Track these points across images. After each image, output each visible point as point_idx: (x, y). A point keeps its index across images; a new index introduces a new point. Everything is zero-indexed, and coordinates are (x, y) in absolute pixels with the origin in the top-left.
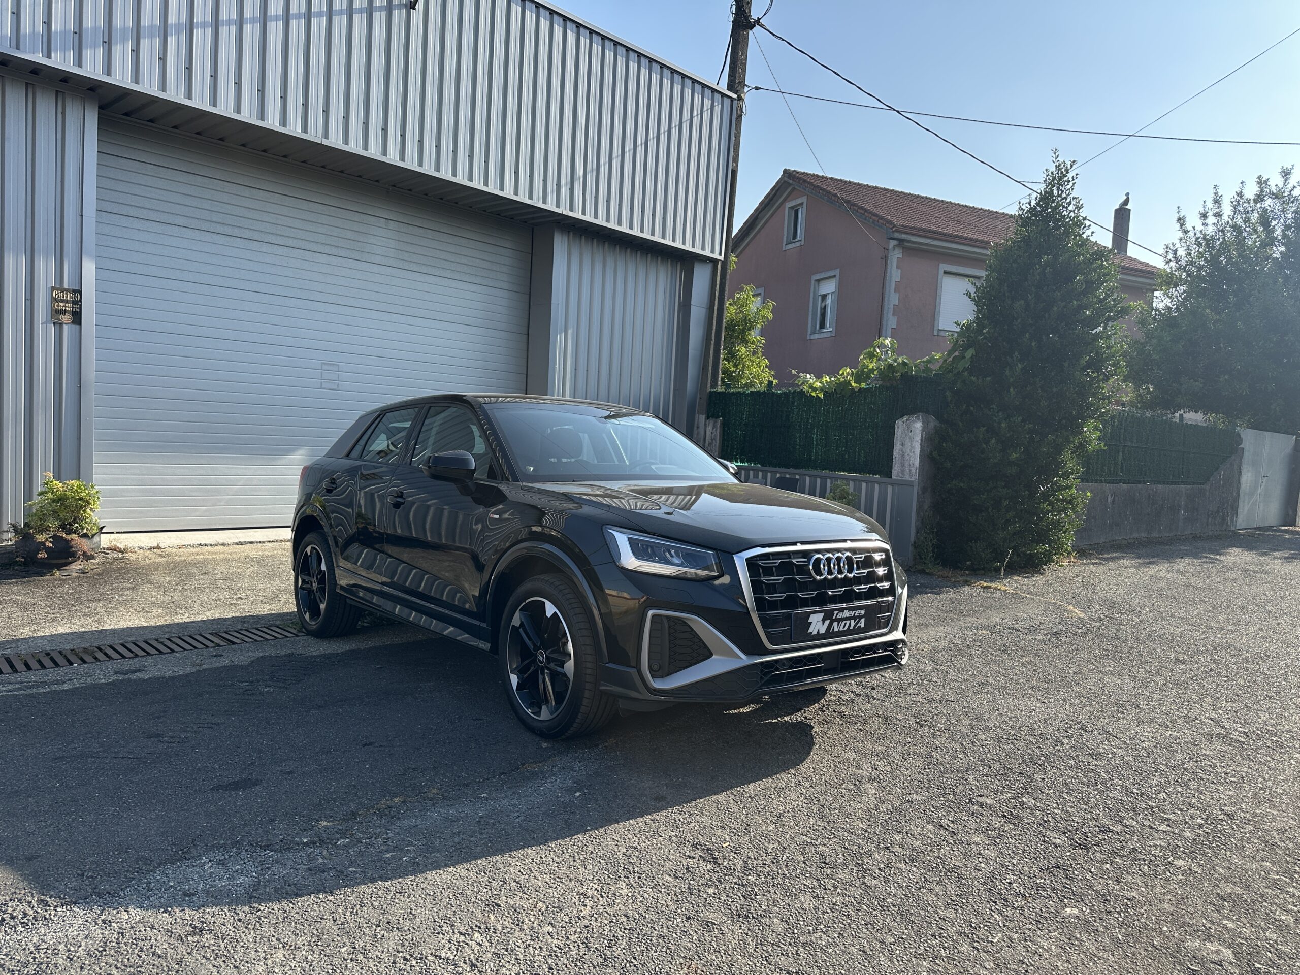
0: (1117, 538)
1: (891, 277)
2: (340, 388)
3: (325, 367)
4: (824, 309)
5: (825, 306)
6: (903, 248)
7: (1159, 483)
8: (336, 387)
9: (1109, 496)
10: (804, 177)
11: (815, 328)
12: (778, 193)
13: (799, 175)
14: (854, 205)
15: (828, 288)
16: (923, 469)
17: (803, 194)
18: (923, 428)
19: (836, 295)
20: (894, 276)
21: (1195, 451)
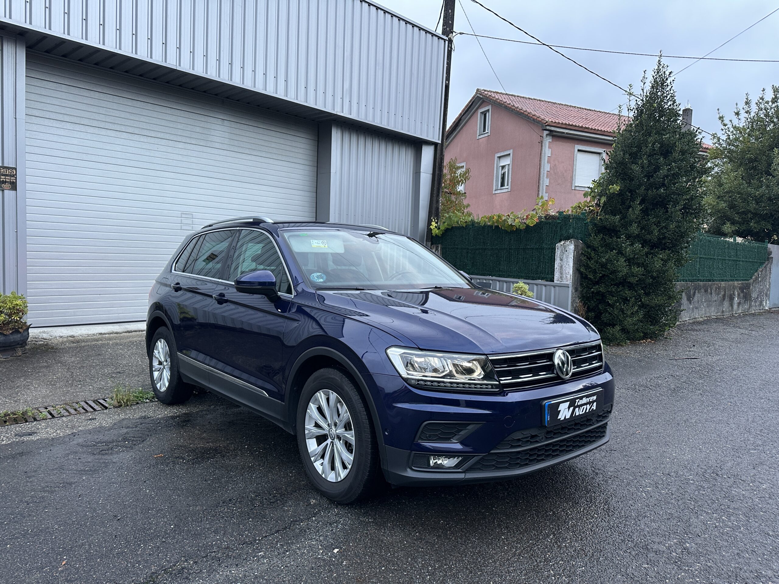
1: (545, 153)
2: (193, 230)
3: (183, 216)
4: (504, 175)
5: (504, 173)
6: (552, 136)
7: (723, 281)
8: (191, 228)
10: (489, 94)
11: (498, 187)
12: (474, 104)
13: (486, 92)
14: (521, 110)
15: (506, 162)
16: (575, 276)
17: (489, 104)
18: (575, 248)
19: (511, 166)
20: (547, 153)
21: (744, 260)
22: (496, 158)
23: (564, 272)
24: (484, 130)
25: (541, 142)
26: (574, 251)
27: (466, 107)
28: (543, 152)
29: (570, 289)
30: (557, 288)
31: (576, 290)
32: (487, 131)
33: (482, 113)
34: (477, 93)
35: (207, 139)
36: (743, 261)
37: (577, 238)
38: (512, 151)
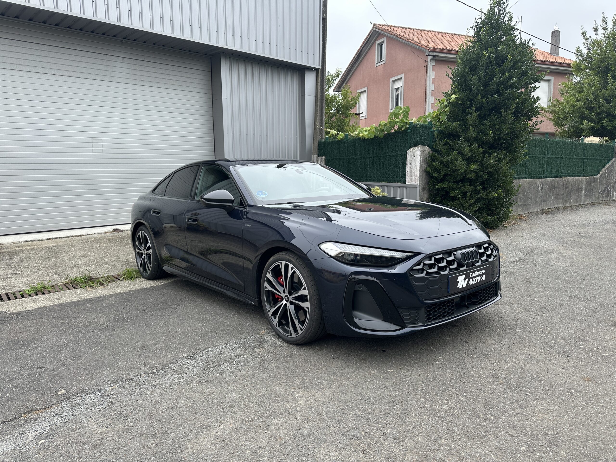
0: (544, 208)
1: (430, 76)
2: (104, 152)
3: (94, 141)
4: (398, 96)
5: (398, 94)
6: (436, 60)
7: (569, 176)
8: (101, 151)
9: (539, 186)
10: (384, 27)
11: (393, 106)
12: (371, 37)
13: (381, 27)
14: (409, 39)
15: (399, 84)
16: (422, 178)
17: (384, 36)
18: (421, 154)
19: (403, 88)
20: (431, 75)
21: (591, 157)
22: (391, 82)
23: (413, 175)
24: (381, 59)
25: (426, 67)
26: (421, 155)
27: (365, 40)
28: (428, 75)
29: (418, 189)
30: (408, 189)
31: (424, 189)
32: (383, 60)
33: (378, 44)
34: (373, 27)
35: (110, 75)
36: (590, 159)
37: (424, 145)
38: (403, 74)
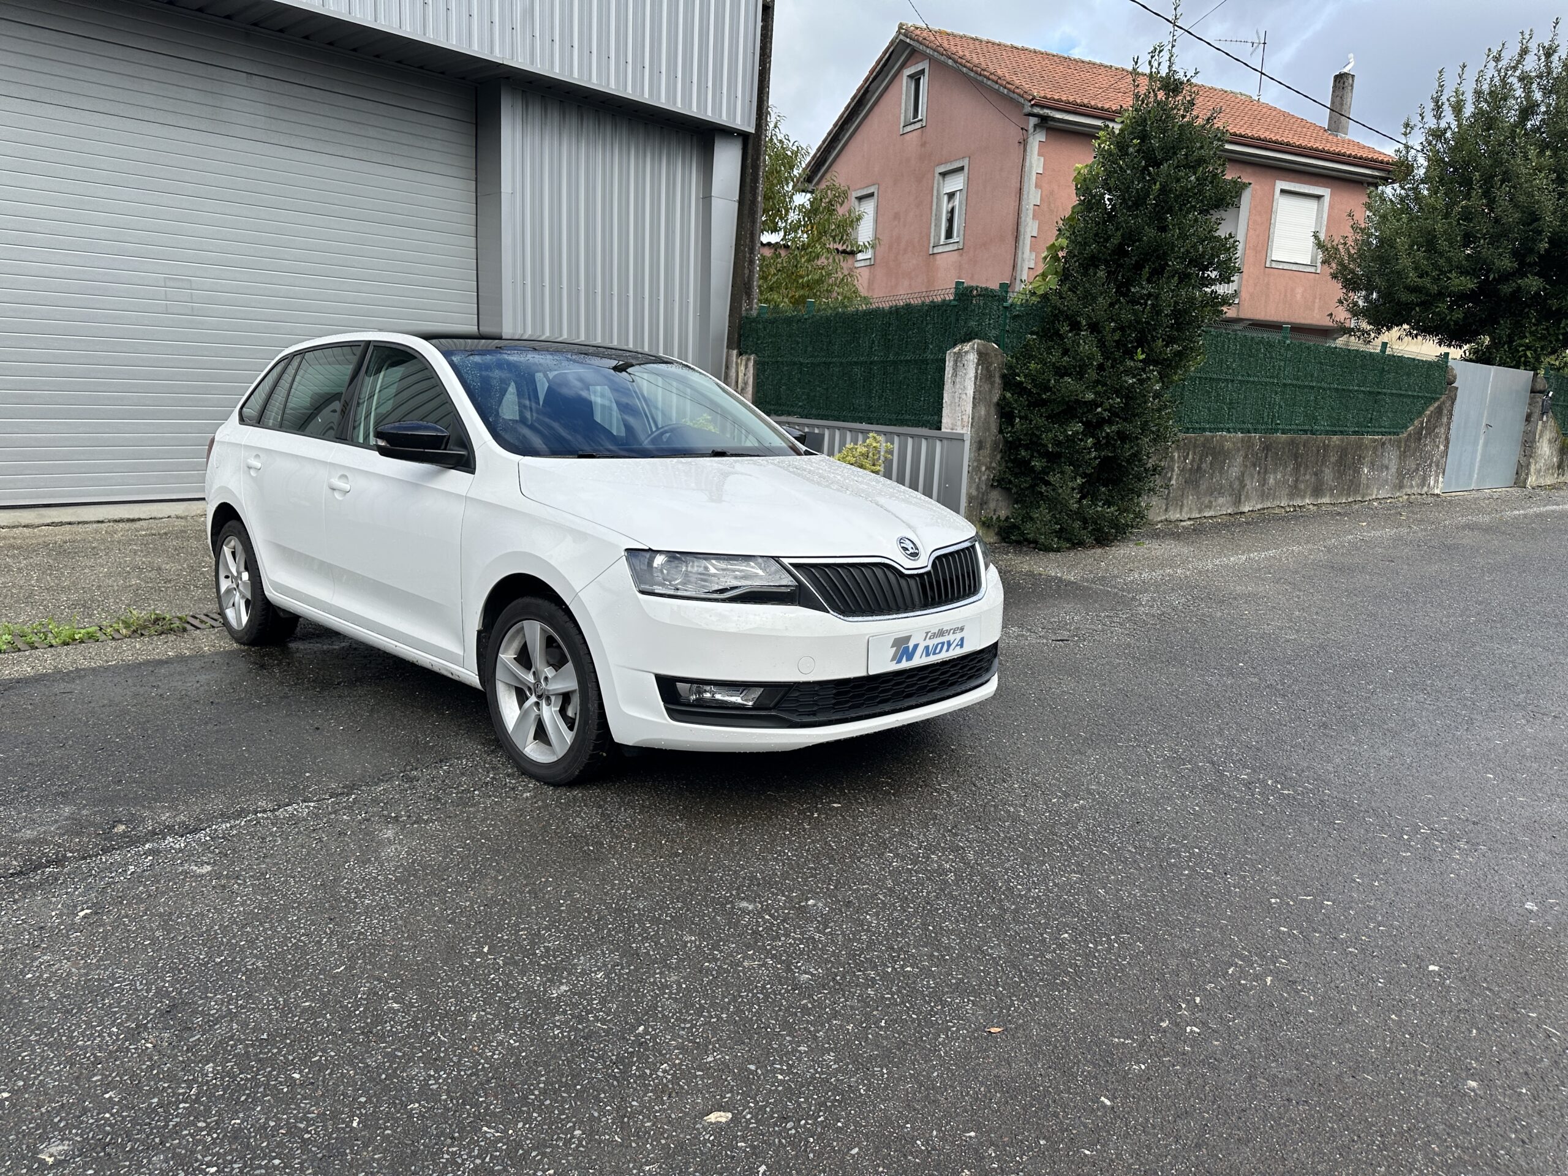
1: (1031, 167)
2: (195, 313)
3: (169, 284)
5: (953, 210)
6: (1047, 128)
8: (189, 311)
10: (925, 34)
11: (939, 239)
12: (893, 57)
14: (985, 70)
15: (955, 183)
16: (979, 418)
17: (925, 56)
18: (979, 360)
19: (964, 192)
20: (1034, 166)
21: (1394, 392)
23: (958, 409)
24: (915, 115)
25: (1024, 143)
26: (978, 364)
27: (878, 63)
28: (1027, 164)
29: (967, 444)
30: (945, 442)
32: (920, 117)
33: (911, 77)
34: (899, 32)
35: (214, 117)
36: (1391, 395)
37: (986, 338)
38: (967, 160)
